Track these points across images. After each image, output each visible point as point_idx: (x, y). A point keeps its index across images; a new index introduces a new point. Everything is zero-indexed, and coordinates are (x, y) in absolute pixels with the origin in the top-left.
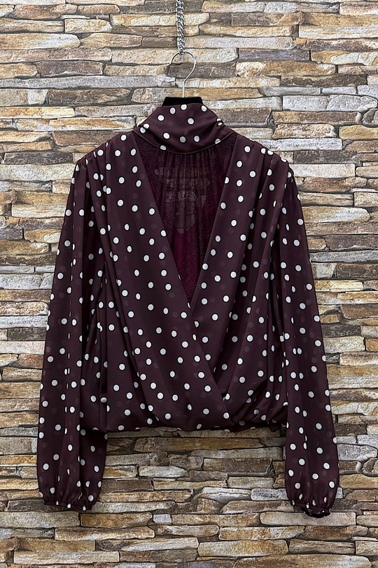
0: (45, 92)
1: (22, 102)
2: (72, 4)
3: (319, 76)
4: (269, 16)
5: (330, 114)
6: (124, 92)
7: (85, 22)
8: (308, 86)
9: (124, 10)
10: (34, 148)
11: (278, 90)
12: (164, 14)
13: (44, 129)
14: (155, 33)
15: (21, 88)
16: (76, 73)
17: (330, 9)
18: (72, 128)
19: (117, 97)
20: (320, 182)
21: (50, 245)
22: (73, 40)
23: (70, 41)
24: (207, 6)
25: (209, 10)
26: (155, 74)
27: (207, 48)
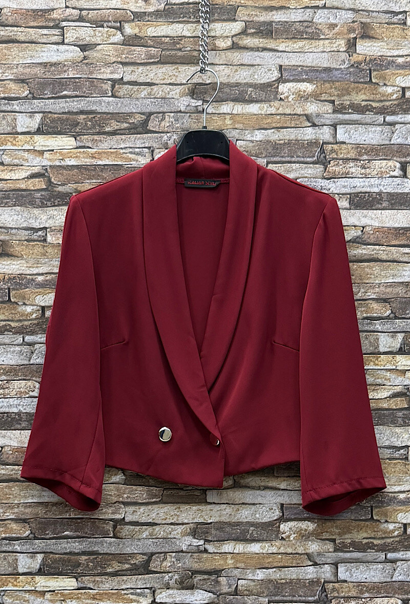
0: (38, 117)
1: (9, 129)
2: (73, 8)
3: (381, 101)
4: (320, 27)
5: (395, 148)
6: (139, 118)
7: (90, 31)
8: (367, 113)
9: (139, 16)
10: (23, 186)
11: (330, 118)
12: (188, 22)
13: (37, 163)
14: (178, 46)
15: (8, 112)
16: (78, 93)
17: (395, 20)
18: (73, 162)
19: (130, 123)
20: (384, 232)
21: (43, 309)
22: (74, 53)
23: (71, 53)
24: (242, 14)
25: (246, 18)
26: (177, 96)
27: (242, 65)
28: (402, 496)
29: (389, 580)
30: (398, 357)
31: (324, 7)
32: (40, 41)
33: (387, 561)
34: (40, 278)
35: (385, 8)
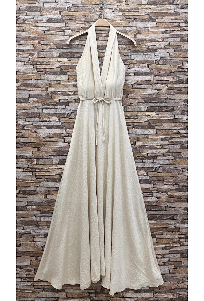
28: (147, 146)
29: (143, 167)
30: (146, 112)
31: (129, 26)
32: (59, 34)
33: (143, 162)
34: (59, 92)
35: (144, 26)
